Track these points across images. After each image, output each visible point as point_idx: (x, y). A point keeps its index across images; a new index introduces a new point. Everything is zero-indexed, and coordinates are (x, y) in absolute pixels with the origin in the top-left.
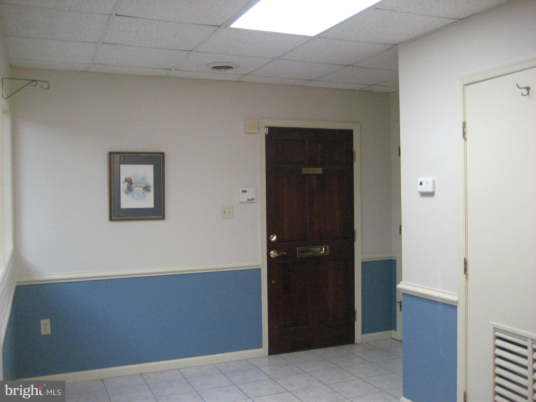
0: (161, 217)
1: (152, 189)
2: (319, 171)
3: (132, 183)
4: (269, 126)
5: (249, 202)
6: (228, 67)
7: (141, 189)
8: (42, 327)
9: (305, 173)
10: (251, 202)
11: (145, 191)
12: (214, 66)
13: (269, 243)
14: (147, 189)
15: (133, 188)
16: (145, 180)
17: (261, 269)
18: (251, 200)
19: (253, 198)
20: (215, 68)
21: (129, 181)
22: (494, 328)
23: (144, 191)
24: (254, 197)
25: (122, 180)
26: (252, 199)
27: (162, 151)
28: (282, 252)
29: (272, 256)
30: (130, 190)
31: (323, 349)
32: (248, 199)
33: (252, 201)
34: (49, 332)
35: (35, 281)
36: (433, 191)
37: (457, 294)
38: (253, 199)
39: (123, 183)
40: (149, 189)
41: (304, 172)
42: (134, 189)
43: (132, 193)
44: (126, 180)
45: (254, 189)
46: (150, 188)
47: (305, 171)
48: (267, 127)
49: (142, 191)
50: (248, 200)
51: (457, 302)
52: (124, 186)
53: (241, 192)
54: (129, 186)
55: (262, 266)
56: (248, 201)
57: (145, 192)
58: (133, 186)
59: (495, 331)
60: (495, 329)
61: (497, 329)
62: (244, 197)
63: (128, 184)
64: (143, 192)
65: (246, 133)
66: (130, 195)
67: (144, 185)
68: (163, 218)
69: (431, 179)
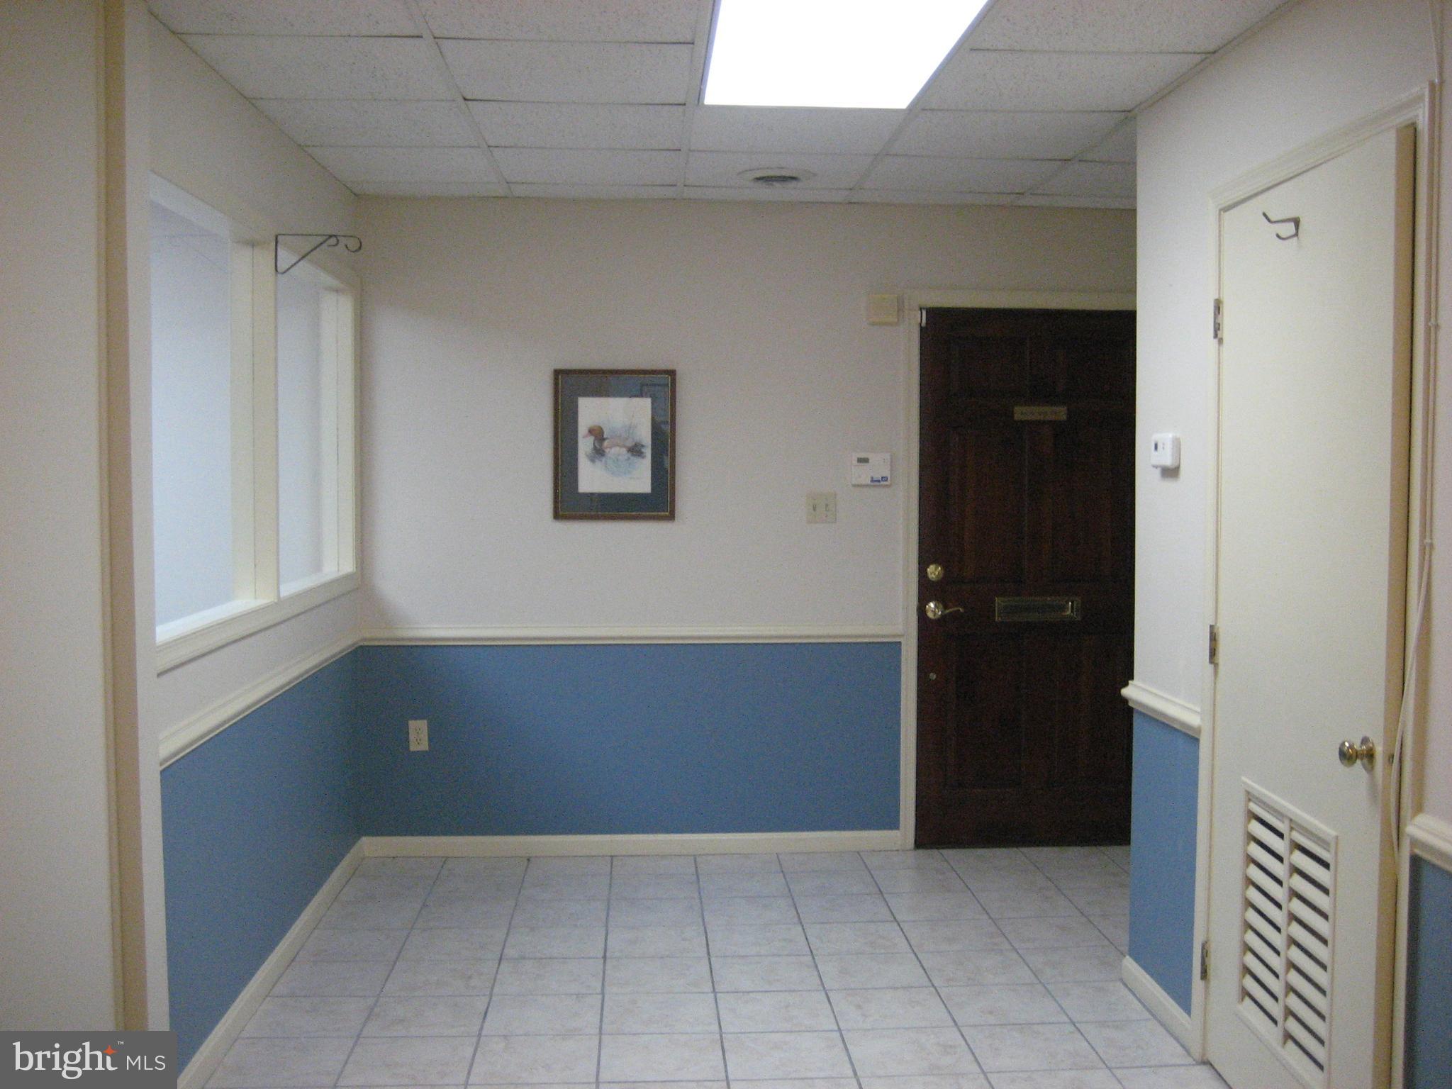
0: (667, 513)
1: (648, 452)
2: (1059, 413)
3: (605, 436)
4: (928, 306)
5: (874, 486)
6: (784, 177)
7: (624, 450)
8: (412, 737)
9: (1023, 418)
10: (879, 486)
11: (633, 455)
12: (758, 175)
13: (924, 583)
14: (636, 450)
15: (607, 448)
16: (631, 431)
17: (900, 643)
18: (879, 481)
19: (884, 475)
20: (759, 179)
21: (598, 434)
22: (1248, 793)
23: (629, 455)
24: (887, 473)
25: (582, 429)
26: (882, 478)
27: (670, 367)
28: (957, 606)
29: (930, 615)
30: (598, 452)
31: (1056, 849)
32: (872, 478)
33: (882, 483)
34: (424, 746)
35: (398, 640)
36: (1176, 465)
37: (1198, 709)
38: (884, 479)
39: (584, 437)
40: (640, 450)
41: (1017, 417)
42: (607, 451)
43: (604, 459)
44: (591, 431)
45: (887, 456)
46: (643, 450)
47: (1022, 413)
48: (924, 309)
49: (626, 457)
50: (872, 480)
51: (1199, 730)
52: (585, 445)
53: (855, 462)
54: (596, 445)
55: (902, 636)
56: (872, 484)
57: (632, 458)
58: (606, 443)
59: (1250, 800)
60: (1250, 796)
61: (1254, 796)
62: (864, 475)
63: (594, 441)
64: (629, 458)
65: (873, 324)
66: (598, 463)
67: (630, 443)
68: (671, 517)
69: (1170, 436)
